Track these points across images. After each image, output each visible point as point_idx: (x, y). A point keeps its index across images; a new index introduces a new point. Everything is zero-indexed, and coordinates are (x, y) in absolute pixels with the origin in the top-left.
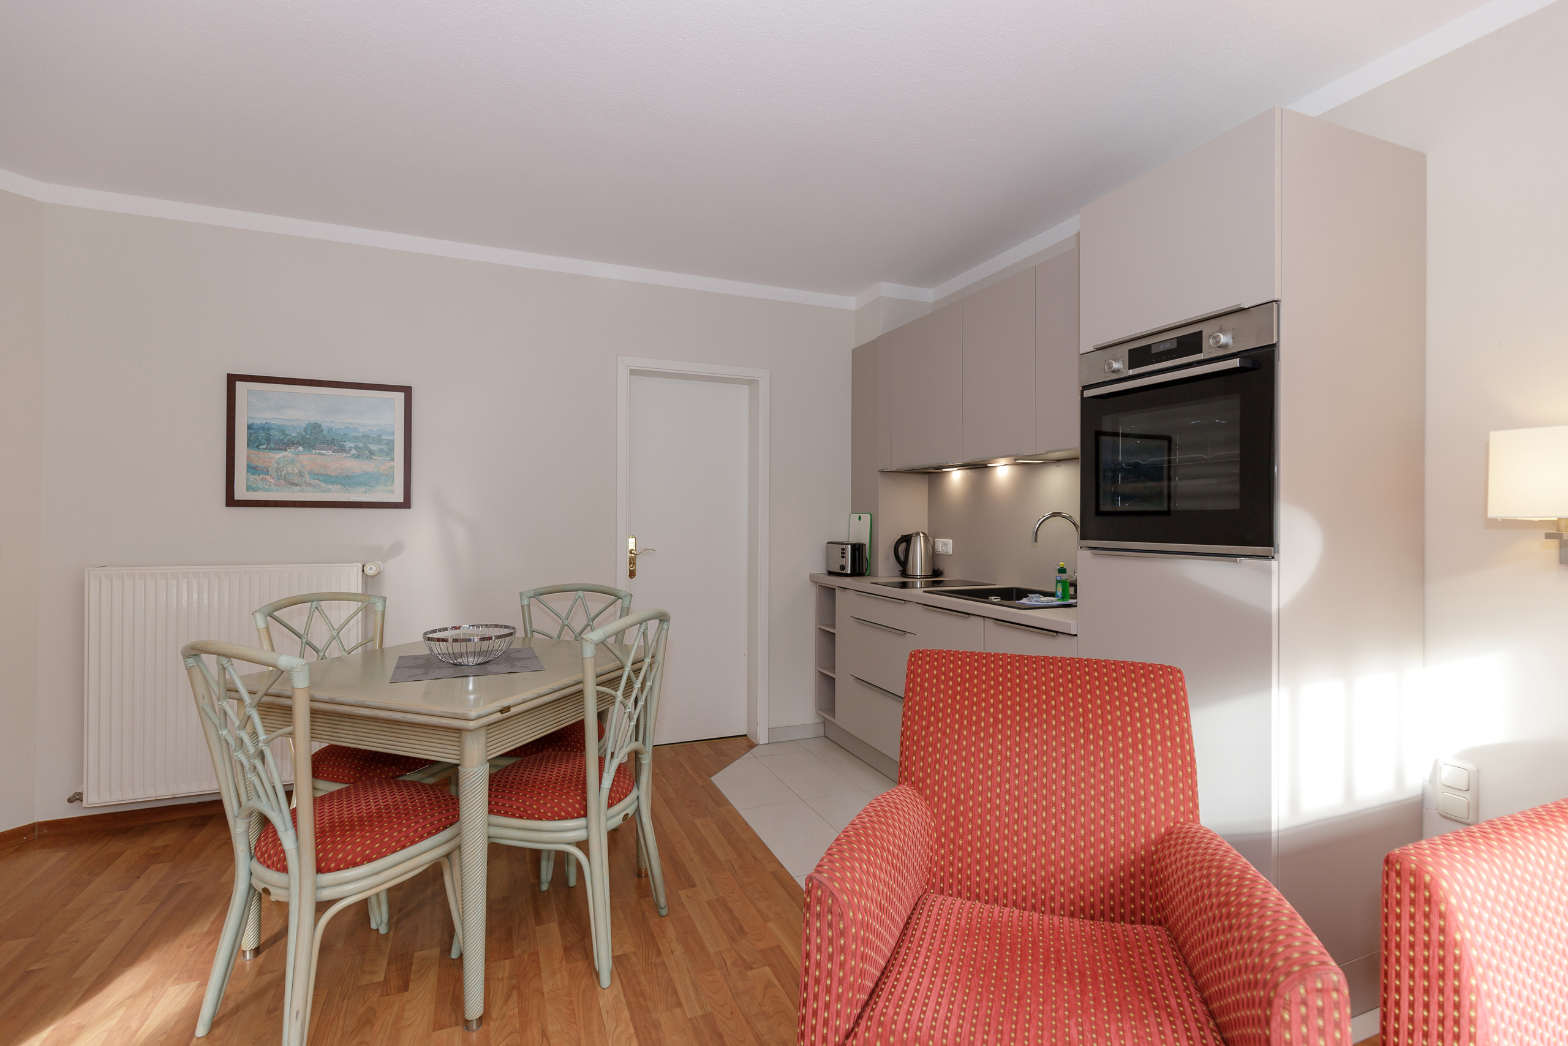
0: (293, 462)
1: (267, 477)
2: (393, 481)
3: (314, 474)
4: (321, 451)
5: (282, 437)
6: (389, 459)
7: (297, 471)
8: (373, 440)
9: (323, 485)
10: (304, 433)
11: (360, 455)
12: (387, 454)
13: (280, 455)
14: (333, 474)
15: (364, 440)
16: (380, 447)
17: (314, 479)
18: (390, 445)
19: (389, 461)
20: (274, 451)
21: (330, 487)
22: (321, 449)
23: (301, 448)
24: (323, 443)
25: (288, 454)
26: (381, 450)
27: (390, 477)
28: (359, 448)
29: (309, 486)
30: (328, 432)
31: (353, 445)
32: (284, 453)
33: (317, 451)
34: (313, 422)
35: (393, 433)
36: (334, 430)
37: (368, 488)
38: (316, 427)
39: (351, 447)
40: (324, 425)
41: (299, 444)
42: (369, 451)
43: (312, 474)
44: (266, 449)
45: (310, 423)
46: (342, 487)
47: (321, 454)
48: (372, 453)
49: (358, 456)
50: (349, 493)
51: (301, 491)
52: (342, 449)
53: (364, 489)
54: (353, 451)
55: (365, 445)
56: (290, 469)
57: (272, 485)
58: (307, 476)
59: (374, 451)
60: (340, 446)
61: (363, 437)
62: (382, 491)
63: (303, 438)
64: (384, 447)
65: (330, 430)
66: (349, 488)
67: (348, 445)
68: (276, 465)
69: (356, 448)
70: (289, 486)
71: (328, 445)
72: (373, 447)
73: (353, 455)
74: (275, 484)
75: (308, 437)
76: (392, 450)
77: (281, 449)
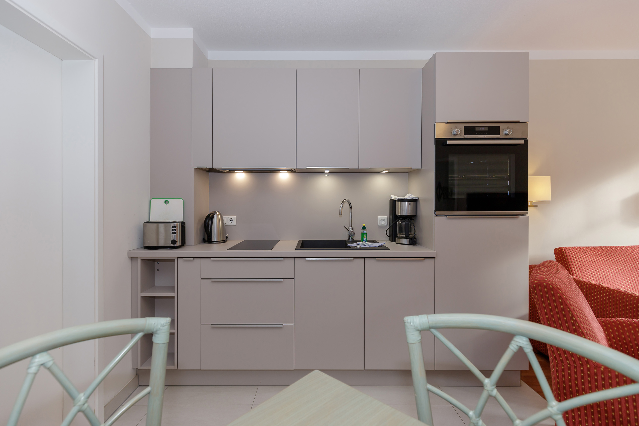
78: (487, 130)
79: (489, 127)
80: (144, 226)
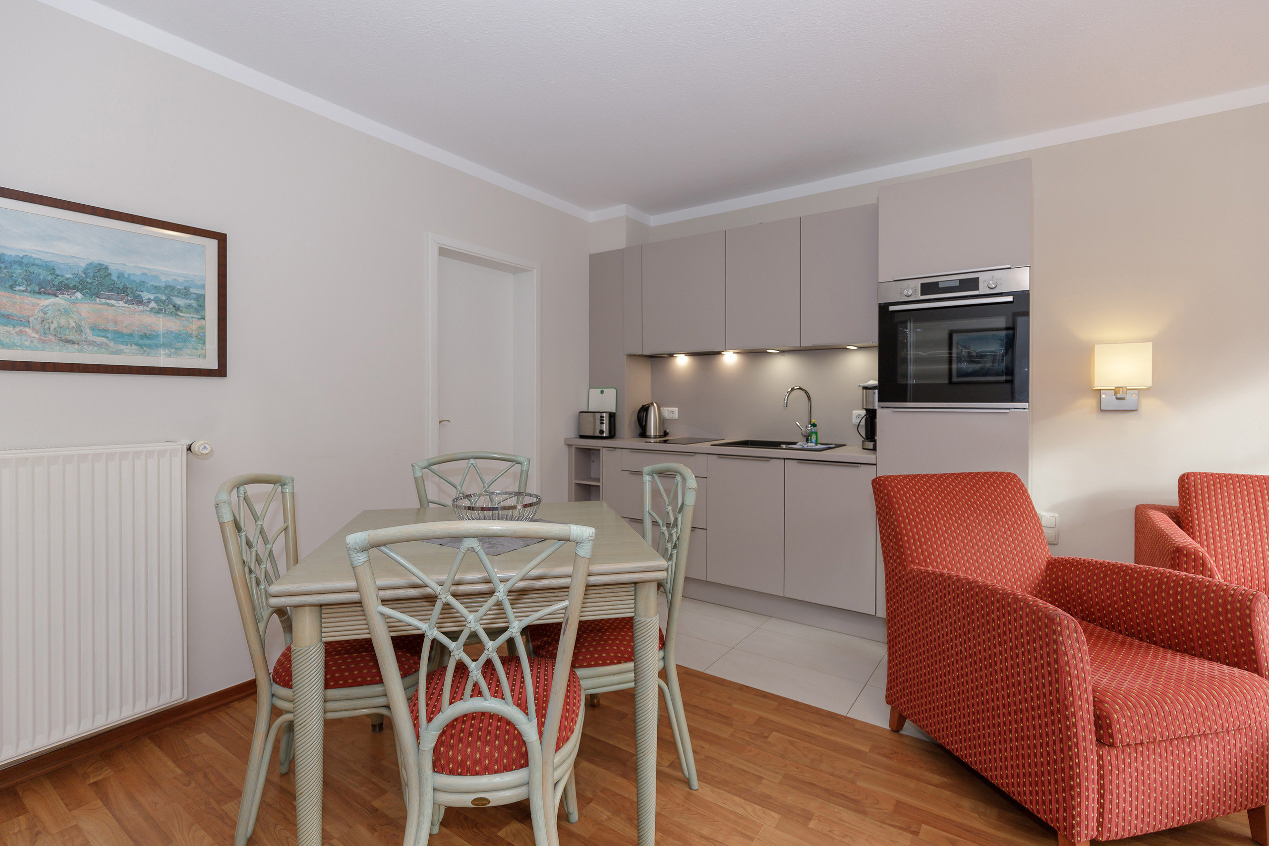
0: (67, 312)
1: (27, 330)
2: (204, 343)
3: (99, 330)
4: (108, 301)
5: (50, 278)
6: (199, 317)
7: (73, 324)
8: (179, 292)
9: (112, 344)
10: (84, 276)
11: (161, 310)
12: (197, 311)
13: (47, 301)
14: (125, 331)
15: (166, 292)
16: (188, 301)
17: (99, 336)
18: (201, 298)
19: (198, 319)
20: (38, 296)
21: (122, 347)
22: (109, 298)
23: (79, 295)
24: (112, 290)
25: (61, 301)
26: (189, 306)
27: (202, 339)
28: (160, 300)
29: (92, 344)
30: (119, 277)
31: (152, 297)
32: (53, 300)
33: (103, 301)
34: (96, 262)
35: (203, 287)
36: (126, 276)
37: (173, 350)
38: (101, 271)
39: (149, 299)
40: (112, 268)
41: (75, 288)
42: (174, 306)
43: (94, 328)
44: (24, 291)
45: (91, 264)
46: (137, 348)
47: (108, 304)
48: (177, 308)
49: (159, 311)
50: (148, 355)
51: (81, 351)
52: (138, 301)
53: (167, 351)
54: (153, 305)
55: (169, 298)
56: (63, 321)
57: (36, 342)
58: (88, 331)
59: (179, 306)
60: (135, 297)
61: (166, 287)
62: (190, 355)
63: (82, 281)
64: (194, 303)
65: (120, 276)
66: (147, 350)
67: (146, 296)
68: (41, 314)
69: (157, 300)
70: (62, 344)
71: (118, 293)
72: (179, 301)
73: (152, 309)
74: (40, 340)
75: (89, 280)
76: (202, 307)
77: (49, 294)
78: (957, 284)
79: (961, 281)
80: (579, 414)
